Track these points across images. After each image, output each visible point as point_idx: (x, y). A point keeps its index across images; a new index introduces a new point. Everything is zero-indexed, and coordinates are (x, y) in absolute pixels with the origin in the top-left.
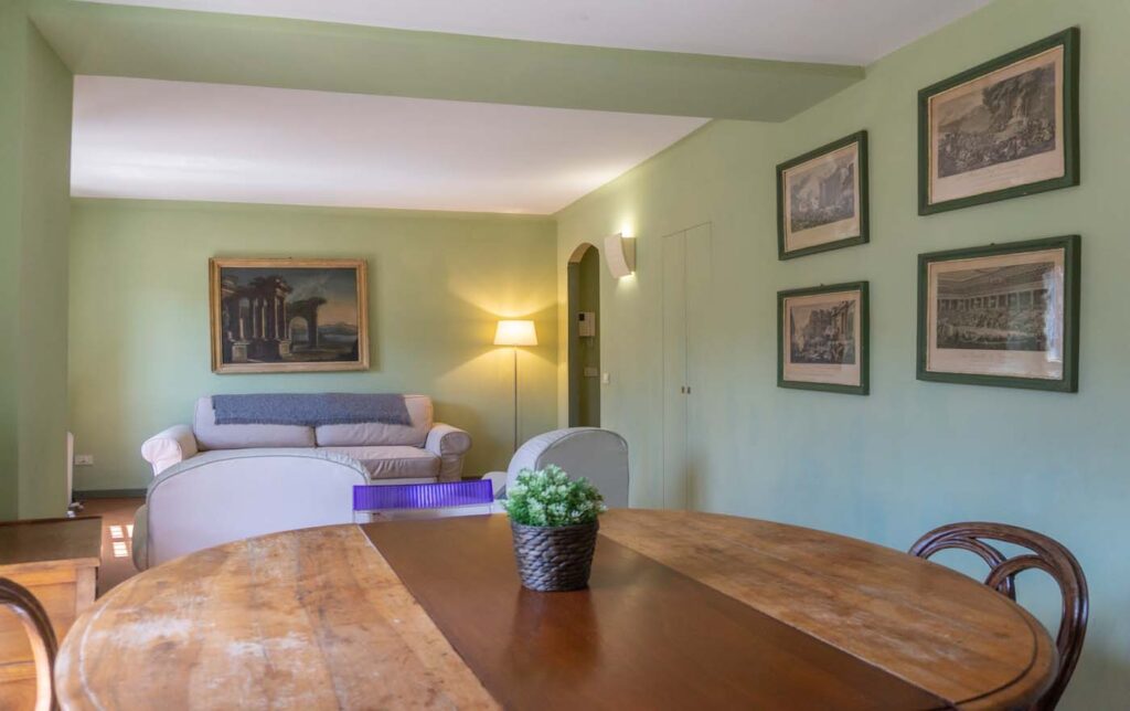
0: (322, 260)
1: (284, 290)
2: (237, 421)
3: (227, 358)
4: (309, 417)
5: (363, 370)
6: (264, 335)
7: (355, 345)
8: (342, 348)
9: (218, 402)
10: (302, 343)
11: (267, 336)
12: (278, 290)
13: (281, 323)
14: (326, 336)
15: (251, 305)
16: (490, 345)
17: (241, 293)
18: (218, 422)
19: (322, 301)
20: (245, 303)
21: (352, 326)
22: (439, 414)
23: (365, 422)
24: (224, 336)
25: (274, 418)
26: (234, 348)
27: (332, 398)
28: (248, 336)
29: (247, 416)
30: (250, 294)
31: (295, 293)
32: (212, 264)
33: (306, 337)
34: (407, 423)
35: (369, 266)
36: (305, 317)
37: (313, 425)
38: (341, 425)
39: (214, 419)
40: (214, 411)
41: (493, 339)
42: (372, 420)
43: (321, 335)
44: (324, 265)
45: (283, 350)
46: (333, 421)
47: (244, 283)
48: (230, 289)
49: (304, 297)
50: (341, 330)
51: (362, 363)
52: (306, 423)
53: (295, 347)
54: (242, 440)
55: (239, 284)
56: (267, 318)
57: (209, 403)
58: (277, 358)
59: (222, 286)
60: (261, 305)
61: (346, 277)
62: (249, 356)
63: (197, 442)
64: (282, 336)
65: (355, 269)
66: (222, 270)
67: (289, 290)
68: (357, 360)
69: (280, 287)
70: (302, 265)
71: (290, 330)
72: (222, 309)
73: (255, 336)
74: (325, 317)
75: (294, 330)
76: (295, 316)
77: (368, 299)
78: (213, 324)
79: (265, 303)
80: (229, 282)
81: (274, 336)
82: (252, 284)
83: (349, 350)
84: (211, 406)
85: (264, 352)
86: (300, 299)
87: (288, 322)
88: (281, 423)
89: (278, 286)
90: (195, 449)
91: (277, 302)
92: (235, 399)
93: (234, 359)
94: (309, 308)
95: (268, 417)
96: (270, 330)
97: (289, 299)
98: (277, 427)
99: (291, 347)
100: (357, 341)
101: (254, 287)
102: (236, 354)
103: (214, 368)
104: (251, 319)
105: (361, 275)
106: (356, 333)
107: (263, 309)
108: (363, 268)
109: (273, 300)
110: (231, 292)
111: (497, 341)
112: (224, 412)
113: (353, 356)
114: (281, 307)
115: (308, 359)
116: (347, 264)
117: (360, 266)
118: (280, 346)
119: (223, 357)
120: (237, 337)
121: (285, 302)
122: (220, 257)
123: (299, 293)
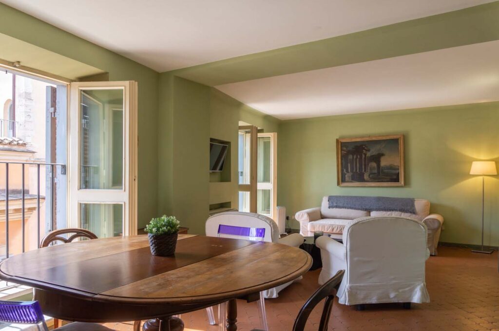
0: (383, 136)
1: (367, 151)
2: (337, 207)
3: (343, 180)
4: (367, 207)
5: (402, 187)
6: (358, 171)
7: (398, 175)
8: (392, 177)
9: (331, 199)
10: (375, 174)
11: (359, 169)
12: (364, 151)
13: (365, 165)
14: (385, 171)
15: (353, 158)
16: (468, 175)
17: (349, 152)
18: (329, 207)
19: (383, 155)
20: (350, 157)
21: (397, 166)
22: (433, 209)
23: (393, 211)
24: (342, 170)
25: (352, 206)
26: (346, 176)
27: (379, 199)
28: (352, 171)
30: (353, 153)
31: (371, 151)
32: (337, 141)
33: (376, 171)
34: (413, 212)
35: (405, 137)
36: (375, 162)
37: (369, 211)
38: (381, 212)
40: (328, 203)
41: (469, 172)
42: (396, 210)
43: (382, 170)
44: (384, 138)
45: (366, 177)
46: (378, 209)
47: (350, 148)
48: (345, 151)
50: (391, 167)
51: (401, 183)
52: (366, 210)
53: (371, 176)
54: (338, 215)
55: (348, 149)
56: (359, 163)
58: (363, 180)
59: (342, 150)
60: (357, 158)
61: (395, 143)
62: (352, 180)
63: (321, 214)
64: (365, 171)
65: (398, 139)
66: (342, 143)
67: (369, 150)
68: (398, 181)
69: (365, 150)
70: (374, 139)
71: (369, 168)
72: (342, 159)
73: (354, 171)
74: (384, 162)
75: (370, 168)
76: (372, 162)
77: (404, 153)
78: (338, 166)
79: (359, 157)
80: (345, 148)
81: (362, 171)
82: (353, 148)
83: (395, 177)
84: (327, 200)
85: (359, 178)
86: (374, 154)
87: (368, 165)
88: (356, 209)
89: (364, 149)
90: (320, 218)
91: (363, 156)
92: (338, 197)
94: (377, 158)
95: (350, 206)
96: (361, 168)
97: (369, 154)
99: (369, 176)
100: (399, 173)
101: (354, 150)
102: (347, 179)
103: (338, 184)
104: (353, 164)
105: (401, 142)
106: (398, 169)
107: (358, 159)
108: (402, 138)
109: (362, 155)
110: (345, 152)
111: (472, 173)
112: (332, 203)
113: (397, 180)
114: (365, 158)
115: (377, 181)
116: (395, 137)
117: (400, 137)
118: (365, 175)
119: (342, 180)
120: (347, 171)
121: (367, 156)
122: (341, 138)
123: (373, 151)
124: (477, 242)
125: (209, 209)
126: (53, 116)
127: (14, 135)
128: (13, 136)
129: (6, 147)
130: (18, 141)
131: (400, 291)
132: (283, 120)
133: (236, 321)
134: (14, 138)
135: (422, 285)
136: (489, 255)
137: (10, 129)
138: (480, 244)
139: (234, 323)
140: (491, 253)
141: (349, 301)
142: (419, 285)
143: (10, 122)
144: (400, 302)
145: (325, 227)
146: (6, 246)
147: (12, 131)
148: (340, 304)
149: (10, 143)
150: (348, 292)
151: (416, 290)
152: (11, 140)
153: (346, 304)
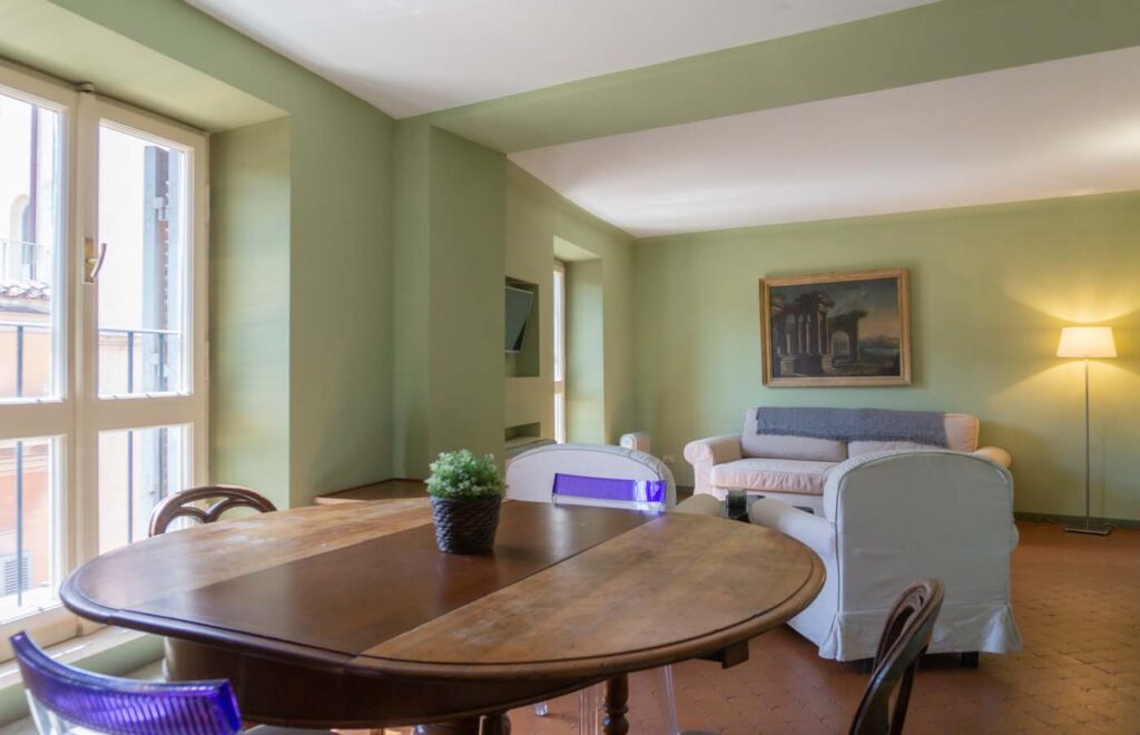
0: (862, 272)
1: (827, 305)
2: (775, 432)
3: (776, 373)
4: (840, 431)
5: (905, 386)
6: (808, 351)
7: (897, 359)
8: (883, 363)
9: (762, 414)
10: (844, 357)
11: (811, 349)
12: (821, 305)
13: (824, 339)
14: (868, 350)
15: (797, 320)
16: (1051, 359)
17: (787, 310)
18: (759, 432)
19: (862, 314)
20: (791, 319)
21: (893, 339)
23: (896, 440)
24: (773, 351)
25: (808, 430)
26: (782, 363)
27: (867, 413)
28: (795, 352)
29: (784, 427)
30: (796, 311)
31: (836, 307)
32: (762, 283)
33: (847, 352)
34: (944, 445)
35: (911, 274)
36: (847, 331)
37: (845, 440)
38: (871, 442)
39: (756, 428)
40: (756, 422)
41: (1055, 352)
42: (903, 439)
43: (862, 348)
44: (865, 277)
45: (826, 365)
46: (864, 437)
47: (790, 300)
48: (778, 307)
49: (845, 311)
50: (881, 343)
51: (904, 377)
52: (838, 438)
53: (837, 362)
54: (778, 450)
55: (786, 302)
56: (811, 333)
57: (755, 414)
58: (820, 372)
59: (771, 304)
60: (805, 321)
61: (886, 287)
62: (795, 372)
63: (742, 450)
64: (824, 352)
65: (895, 279)
66: (771, 289)
67: (831, 304)
68: (898, 374)
69: (822, 303)
70: (843, 278)
71: (832, 345)
72: (771, 326)
73: (800, 351)
74: (866, 331)
75: (836, 345)
76: (838, 330)
77: (911, 309)
78: (763, 341)
79: (809, 319)
80: (777, 300)
81: (817, 351)
82: (797, 300)
83: (890, 364)
84: (755, 416)
85: (810, 366)
86: (842, 313)
87: (830, 336)
88: (815, 436)
89: (821, 301)
90: (739, 454)
91: (820, 317)
92: (777, 411)
93: (782, 373)
94: (849, 323)
95: (803, 429)
96: (814, 344)
97: (831, 313)
98: (808, 440)
99: (833, 362)
100: (898, 356)
101: (799, 303)
102: (784, 369)
103: (765, 381)
104: (797, 335)
105: (902, 284)
106: (897, 347)
107: (807, 326)
108: (904, 277)
109: (816, 315)
110: (779, 309)
111: (1060, 353)
112: (765, 422)
113: (894, 370)
114: (823, 322)
115: (849, 373)
116: (887, 274)
117: (901, 275)
118: (824, 360)
119: (773, 371)
120: (784, 352)
121: (827, 316)
122: (769, 277)
123: (840, 308)
124: (1077, 510)
125: (503, 437)
126: (160, 218)
127: (33, 275)
128: (31, 278)
129: (16, 303)
130: (41, 290)
131: (957, 624)
132: (639, 237)
133: (627, 710)
134: (33, 283)
135: (1005, 609)
136: (1105, 538)
137: (23, 263)
138: (1084, 514)
139: (621, 716)
140: (1108, 535)
141: (844, 652)
142: (997, 610)
143: (24, 246)
144: (957, 651)
145: (745, 477)
146: (15, 531)
147: (27, 266)
148: (822, 659)
149: (25, 295)
150: (841, 629)
151: (991, 622)
152: (27, 287)
153: (838, 658)
